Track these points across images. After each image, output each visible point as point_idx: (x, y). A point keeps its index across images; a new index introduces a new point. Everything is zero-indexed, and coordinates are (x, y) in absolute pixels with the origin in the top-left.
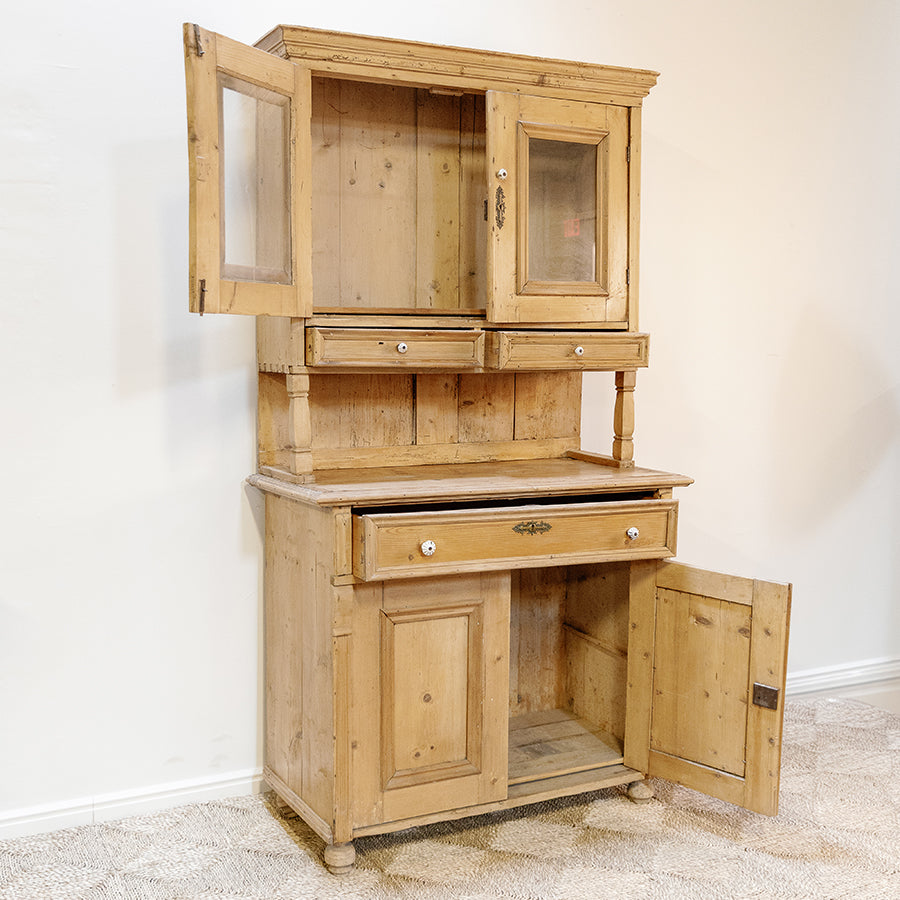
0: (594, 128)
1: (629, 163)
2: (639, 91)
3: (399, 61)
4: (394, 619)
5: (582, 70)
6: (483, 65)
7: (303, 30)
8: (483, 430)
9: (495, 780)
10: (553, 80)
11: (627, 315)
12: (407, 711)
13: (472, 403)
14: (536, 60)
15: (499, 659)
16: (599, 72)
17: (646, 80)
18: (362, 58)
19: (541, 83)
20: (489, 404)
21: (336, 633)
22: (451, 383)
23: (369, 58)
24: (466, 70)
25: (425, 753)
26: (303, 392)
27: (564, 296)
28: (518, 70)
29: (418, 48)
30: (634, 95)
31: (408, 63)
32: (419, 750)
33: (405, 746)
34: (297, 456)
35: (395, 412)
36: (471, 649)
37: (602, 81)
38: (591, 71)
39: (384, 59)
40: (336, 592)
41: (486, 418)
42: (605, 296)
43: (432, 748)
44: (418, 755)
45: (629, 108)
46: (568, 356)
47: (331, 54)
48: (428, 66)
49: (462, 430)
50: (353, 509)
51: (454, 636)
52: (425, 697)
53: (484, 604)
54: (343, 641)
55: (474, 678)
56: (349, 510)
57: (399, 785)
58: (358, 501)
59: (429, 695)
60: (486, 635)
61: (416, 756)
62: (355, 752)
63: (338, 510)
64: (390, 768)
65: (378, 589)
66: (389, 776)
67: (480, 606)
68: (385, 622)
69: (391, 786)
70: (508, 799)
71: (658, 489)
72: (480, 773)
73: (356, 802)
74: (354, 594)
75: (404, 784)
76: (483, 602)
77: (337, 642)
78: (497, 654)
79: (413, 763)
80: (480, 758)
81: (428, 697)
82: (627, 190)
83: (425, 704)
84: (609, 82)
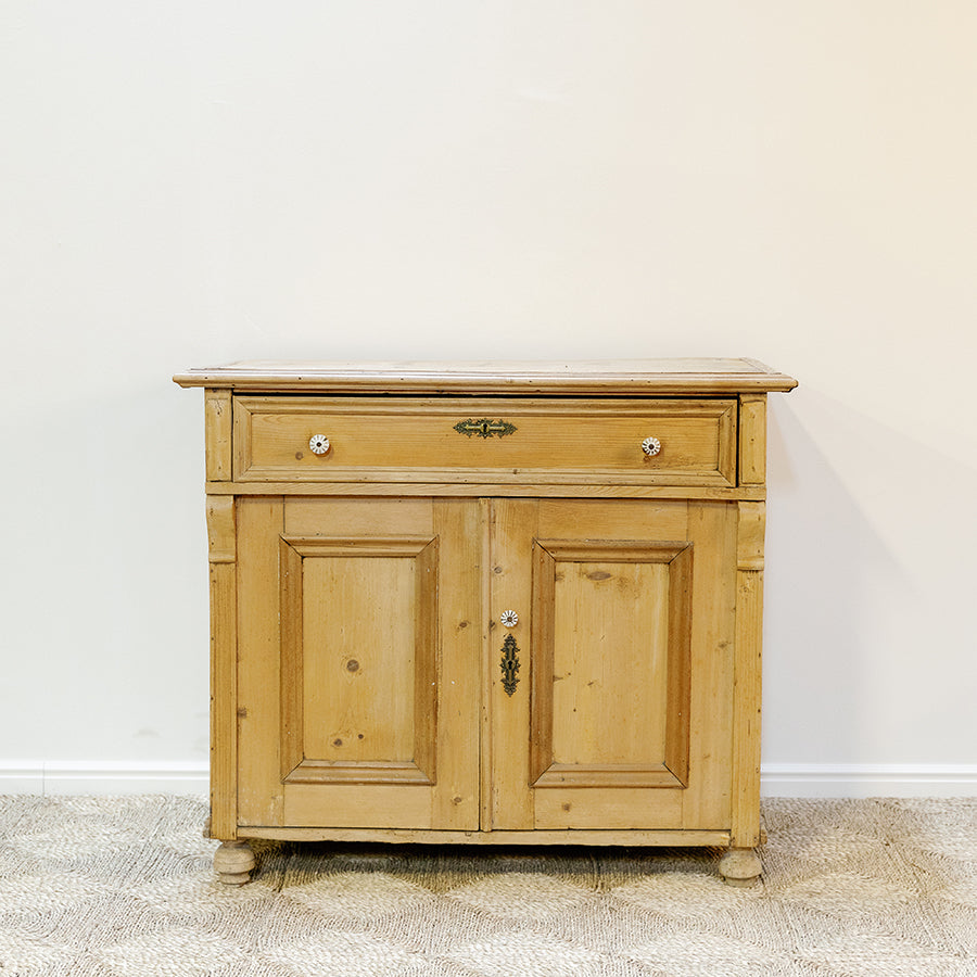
4: (301, 550)
9: (458, 800)
12: (322, 678)
15: (463, 625)
21: (213, 558)
25: (350, 741)
32: (341, 737)
33: (318, 730)
40: (209, 503)
43: (361, 736)
44: (338, 742)
50: (234, 394)
51: (393, 583)
52: (349, 664)
53: (438, 543)
54: (225, 571)
55: (424, 646)
56: (228, 395)
57: (306, 779)
58: (233, 382)
59: (356, 662)
60: (442, 588)
61: (336, 743)
62: (244, 722)
63: (211, 394)
64: (294, 754)
65: (277, 506)
66: (292, 765)
67: (432, 544)
68: (287, 552)
69: (294, 778)
70: (479, 830)
71: (739, 393)
72: (433, 785)
73: (243, 790)
74: (236, 508)
75: (313, 778)
76: (436, 540)
77: (215, 571)
78: (460, 618)
79: (332, 752)
80: (431, 763)
81: (353, 665)
83: (349, 674)
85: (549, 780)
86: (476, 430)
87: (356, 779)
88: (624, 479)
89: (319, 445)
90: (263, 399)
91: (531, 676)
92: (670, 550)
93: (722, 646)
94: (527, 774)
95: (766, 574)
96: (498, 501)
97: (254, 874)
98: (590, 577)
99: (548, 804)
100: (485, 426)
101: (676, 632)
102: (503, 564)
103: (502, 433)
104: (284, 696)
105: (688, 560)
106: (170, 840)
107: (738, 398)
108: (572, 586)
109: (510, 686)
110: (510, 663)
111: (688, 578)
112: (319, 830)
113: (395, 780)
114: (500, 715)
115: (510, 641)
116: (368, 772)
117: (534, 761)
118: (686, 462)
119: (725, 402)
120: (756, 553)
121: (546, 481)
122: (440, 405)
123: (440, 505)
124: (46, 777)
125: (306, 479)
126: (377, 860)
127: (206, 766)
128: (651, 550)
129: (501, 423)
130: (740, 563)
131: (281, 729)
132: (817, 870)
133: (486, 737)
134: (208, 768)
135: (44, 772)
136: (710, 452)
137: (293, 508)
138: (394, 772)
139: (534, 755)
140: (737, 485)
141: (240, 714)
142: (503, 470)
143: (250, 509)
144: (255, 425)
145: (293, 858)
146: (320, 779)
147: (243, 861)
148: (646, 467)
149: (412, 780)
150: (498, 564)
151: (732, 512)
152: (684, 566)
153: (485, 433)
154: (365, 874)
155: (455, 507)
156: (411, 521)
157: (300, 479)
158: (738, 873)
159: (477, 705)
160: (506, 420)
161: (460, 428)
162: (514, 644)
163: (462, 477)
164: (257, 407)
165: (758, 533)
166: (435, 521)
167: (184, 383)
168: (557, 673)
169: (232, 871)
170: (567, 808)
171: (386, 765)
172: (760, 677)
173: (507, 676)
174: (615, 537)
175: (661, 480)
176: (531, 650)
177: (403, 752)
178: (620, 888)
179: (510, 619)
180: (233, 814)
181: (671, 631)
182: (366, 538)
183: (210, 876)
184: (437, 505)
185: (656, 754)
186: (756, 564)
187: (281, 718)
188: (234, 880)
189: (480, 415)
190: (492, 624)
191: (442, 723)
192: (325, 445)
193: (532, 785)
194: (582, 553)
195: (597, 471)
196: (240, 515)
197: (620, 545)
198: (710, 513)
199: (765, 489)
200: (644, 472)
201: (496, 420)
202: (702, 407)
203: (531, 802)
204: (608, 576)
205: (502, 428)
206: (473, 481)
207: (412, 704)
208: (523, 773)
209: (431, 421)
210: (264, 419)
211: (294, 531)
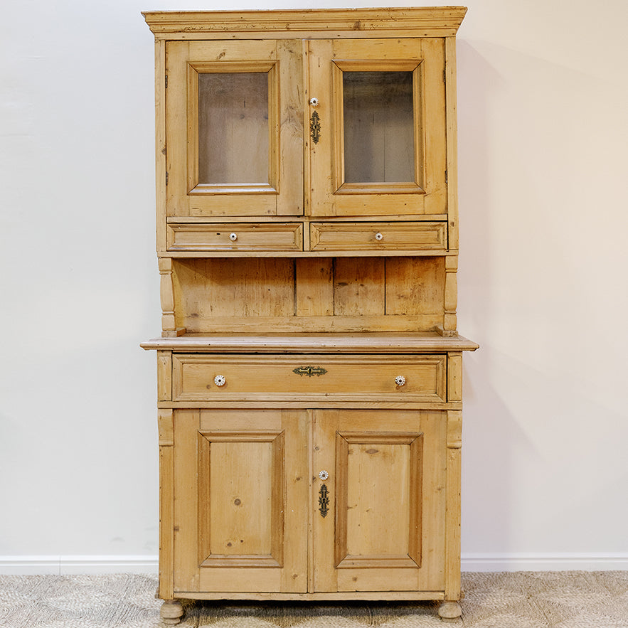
0: (408, 58)
1: (445, 83)
2: (449, 24)
3: (236, 25)
4: (210, 438)
5: (392, 14)
6: (306, 21)
7: (159, 14)
8: (357, 306)
9: (296, 576)
10: (367, 25)
11: (447, 208)
12: (220, 509)
13: (345, 284)
14: (347, 11)
15: (298, 479)
16: (408, 13)
18: (207, 27)
19: (357, 28)
20: (362, 285)
21: (163, 443)
22: (326, 267)
23: (213, 27)
24: (291, 26)
25: (236, 544)
26: (168, 270)
27: (379, 194)
28: (335, 21)
29: (248, 14)
30: (446, 28)
31: (243, 26)
32: (231, 542)
33: (219, 537)
34: (163, 317)
35: (278, 289)
36: (274, 468)
37: (412, 19)
38: (401, 13)
39: (224, 26)
40: (159, 413)
41: (359, 297)
43: (242, 541)
44: (230, 545)
45: (445, 38)
46: (371, 240)
47: (183, 27)
48: (259, 26)
49: (337, 305)
50: (173, 353)
51: (260, 456)
52: (236, 501)
53: (284, 434)
54: (167, 450)
55: (277, 491)
56: (170, 353)
57: (211, 565)
58: (173, 347)
59: (239, 500)
60: (287, 459)
61: (228, 545)
62: (178, 534)
63: (161, 353)
64: (205, 551)
65: (196, 414)
66: (204, 557)
67: (280, 435)
68: (202, 440)
69: (206, 565)
70: (307, 593)
71: (447, 352)
72: (282, 567)
73: (178, 571)
74: (174, 415)
75: (216, 565)
76: (283, 433)
77: (162, 450)
78: (297, 475)
79: (226, 550)
80: (281, 556)
81: (238, 502)
82: (444, 106)
83: (236, 506)
84: (420, 19)
85: (346, 564)
86: (306, 372)
87: (239, 565)
88: (385, 398)
89: (220, 381)
90: (189, 356)
91: (335, 507)
92: (411, 437)
93: (439, 489)
94: (333, 561)
95: (462, 450)
96: (317, 411)
97: (183, 618)
98: (367, 452)
99: (345, 577)
100: (310, 370)
101: (414, 482)
102: (320, 445)
103: (319, 374)
104: (200, 519)
105: (420, 442)
106: (133, 599)
107: (447, 354)
108: (357, 457)
109: (324, 512)
110: (324, 500)
111: (420, 452)
112: (220, 594)
113: (261, 565)
114: (318, 529)
115: (324, 487)
116: (245, 561)
117: (337, 553)
118: (419, 389)
119: (440, 356)
120: (457, 439)
121: (343, 400)
122: (285, 359)
123: (286, 413)
124: (62, 565)
125: (212, 399)
126: (249, 610)
127: (157, 558)
128: (400, 437)
129: (319, 368)
130: (449, 444)
131: (198, 538)
132: (491, 613)
133: (311, 541)
134: (158, 559)
135: (60, 562)
136: (432, 383)
137: (205, 415)
138: (260, 561)
139: (337, 550)
140: (447, 402)
141: (176, 529)
142: (320, 394)
143: (181, 416)
144: (184, 370)
145: (203, 609)
146: (220, 565)
147: (177, 611)
148: (397, 392)
149: (270, 565)
150: (318, 445)
151: (444, 416)
152: (419, 446)
153: (310, 374)
154: (244, 618)
155: (294, 414)
156: (269, 423)
157: (209, 399)
158: (449, 615)
159: (306, 523)
160: (321, 366)
161: (296, 371)
162: (326, 489)
163: (298, 398)
164: (186, 360)
165: (458, 427)
166: (283, 422)
167: (146, 347)
168: (349, 505)
169: (171, 617)
170: (355, 579)
171: (256, 557)
172: (460, 506)
173: (322, 506)
174: (381, 430)
175: (406, 399)
176: (335, 492)
177: (265, 550)
178: (384, 624)
179: (324, 476)
180: (172, 585)
181: (411, 482)
182: (245, 432)
183: (157, 620)
184: (283, 413)
185: (404, 549)
186: (457, 445)
187: (198, 531)
188: (172, 622)
189: (307, 364)
190: (314, 478)
191: (286, 534)
192: (223, 381)
193: (336, 568)
194: (362, 439)
195: (371, 394)
196: (176, 420)
197: (383, 434)
198: (432, 417)
199: (462, 403)
200: (396, 394)
201: (316, 366)
202: (428, 359)
203: (336, 576)
204: (377, 451)
205: (319, 371)
206: (304, 400)
207: (270, 522)
208: (331, 560)
209: (280, 367)
210: (190, 367)
211: (206, 428)
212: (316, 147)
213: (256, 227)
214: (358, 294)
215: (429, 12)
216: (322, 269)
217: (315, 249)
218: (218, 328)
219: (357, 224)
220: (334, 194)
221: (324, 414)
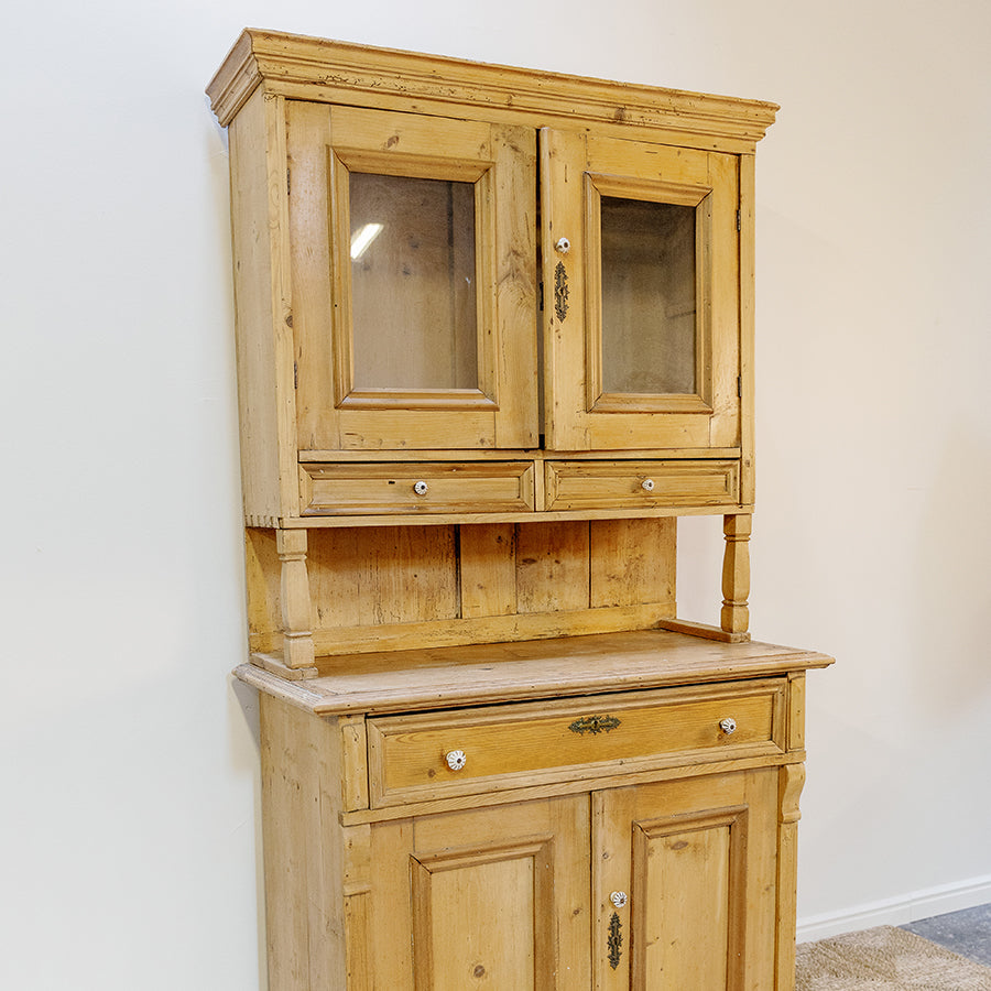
0: (691, 183)
1: (739, 231)
2: (752, 131)
3: (421, 85)
4: (431, 866)
5: (675, 102)
6: (541, 94)
7: (280, 38)
8: (550, 597)
10: (635, 116)
11: (739, 438)
13: (533, 561)
14: (612, 85)
15: (576, 912)
16: (698, 104)
17: (761, 114)
18: (368, 80)
19: (619, 120)
20: (557, 562)
21: (348, 891)
22: (506, 536)
23: (378, 81)
24: (516, 100)
26: (300, 553)
27: (652, 413)
28: (589, 101)
29: (447, 68)
30: (745, 138)
31: (433, 89)
34: (292, 642)
35: (430, 575)
36: (538, 902)
37: (703, 115)
38: (687, 102)
39: (400, 83)
40: (347, 834)
41: (554, 581)
42: (709, 413)
45: (739, 155)
46: (635, 491)
47: (324, 74)
48: (461, 93)
49: (521, 597)
50: (366, 718)
51: (510, 884)
52: (476, 970)
53: (555, 840)
54: (358, 902)
55: (544, 939)
56: (362, 719)
58: (373, 707)
59: (481, 967)
65: (407, 827)
68: (418, 871)
71: (788, 672)
74: (372, 836)
76: (553, 837)
78: (574, 906)
81: (480, 970)
82: (736, 270)
83: (476, 980)
84: (712, 117)
86: (588, 728)
88: (705, 757)
89: (459, 761)
90: (398, 719)
91: (631, 947)
92: (730, 814)
93: (767, 889)
95: (800, 824)
96: (606, 792)
98: (673, 848)
100: (596, 723)
102: (609, 850)
103: (609, 728)
105: (744, 822)
107: (787, 676)
108: (661, 859)
109: (614, 961)
110: (615, 939)
111: (744, 835)
114: (607, 988)
115: (615, 919)
118: (749, 736)
119: (779, 681)
120: (794, 806)
121: (647, 768)
123: (556, 803)
125: (442, 796)
128: (718, 816)
129: (608, 719)
130: (785, 818)
136: (766, 725)
137: (421, 826)
140: (786, 751)
142: (611, 762)
144: (388, 747)
148: (719, 745)
150: (606, 850)
151: (774, 773)
153: (595, 729)
155: (568, 803)
156: (526, 824)
157: (437, 797)
160: (612, 715)
161: (575, 728)
162: (618, 922)
163: (579, 775)
164: (391, 729)
165: (798, 789)
166: (550, 819)
168: (648, 940)
172: (795, 910)
173: (613, 952)
174: (694, 809)
175: (733, 754)
176: (631, 924)
179: (622, 901)
181: (731, 884)
182: (492, 845)
184: (552, 804)
186: (794, 815)
189: (592, 712)
190: (601, 907)
192: (464, 761)
194: (663, 828)
195: (684, 753)
197: (698, 816)
198: (760, 777)
199: (804, 751)
200: (719, 748)
201: (604, 716)
202: (762, 686)
204: (687, 844)
205: (609, 723)
206: (589, 776)
209: (549, 724)
210: (397, 740)
211: (424, 848)
212: (563, 326)
213: (458, 469)
214: (551, 577)
215: (726, 107)
216: (500, 538)
217: (554, 508)
218: (333, 649)
219: (618, 464)
220: (589, 411)
221: (617, 796)
